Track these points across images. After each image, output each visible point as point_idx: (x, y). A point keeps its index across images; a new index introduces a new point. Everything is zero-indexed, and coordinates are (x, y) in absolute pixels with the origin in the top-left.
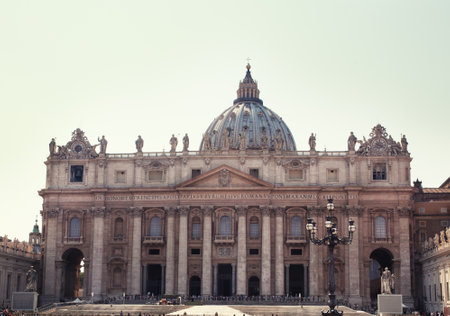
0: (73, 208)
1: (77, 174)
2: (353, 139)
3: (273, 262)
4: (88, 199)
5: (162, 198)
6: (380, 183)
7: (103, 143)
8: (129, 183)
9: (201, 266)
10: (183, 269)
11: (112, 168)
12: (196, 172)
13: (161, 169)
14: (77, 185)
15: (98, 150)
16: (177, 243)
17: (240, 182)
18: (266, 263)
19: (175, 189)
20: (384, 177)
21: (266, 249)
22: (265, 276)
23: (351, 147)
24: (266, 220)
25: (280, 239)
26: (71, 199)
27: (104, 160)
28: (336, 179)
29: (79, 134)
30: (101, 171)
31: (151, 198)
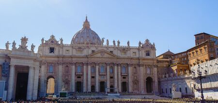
0: (51, 62)
1: (52, 50)
2: (140, 43)
3: (118, 81)
4: (56, 59)
5: (82, 59)
6: (148, 57)
7: (62, 40)
8: (71, 54)
9: (95, 82)
10: (89, 83)
11: (65, 49)
12: (93, 51)
13: (82, 50)
14: (52, 54)
15: (59, 43)
16: (87, 74)
17: (108, 55)
18: (116, 81)
19: (87, 57)
20: (149, 55)
21: (116, 77)
22: (116, 85)
23: (140, 45)
24: (116, 67)
25: (120, 74)
26: (50, 59)
27: (62, 46)
28: (136, 55)
29: (53, 37)
30: (61, 49)
31: (78, 59)
